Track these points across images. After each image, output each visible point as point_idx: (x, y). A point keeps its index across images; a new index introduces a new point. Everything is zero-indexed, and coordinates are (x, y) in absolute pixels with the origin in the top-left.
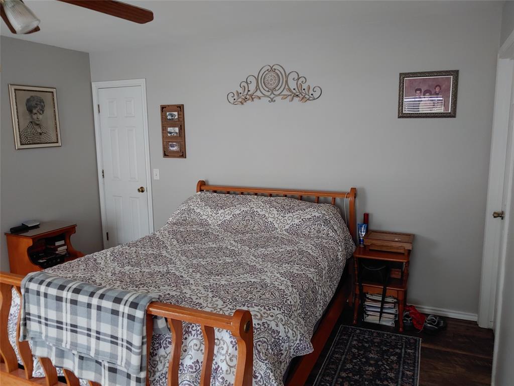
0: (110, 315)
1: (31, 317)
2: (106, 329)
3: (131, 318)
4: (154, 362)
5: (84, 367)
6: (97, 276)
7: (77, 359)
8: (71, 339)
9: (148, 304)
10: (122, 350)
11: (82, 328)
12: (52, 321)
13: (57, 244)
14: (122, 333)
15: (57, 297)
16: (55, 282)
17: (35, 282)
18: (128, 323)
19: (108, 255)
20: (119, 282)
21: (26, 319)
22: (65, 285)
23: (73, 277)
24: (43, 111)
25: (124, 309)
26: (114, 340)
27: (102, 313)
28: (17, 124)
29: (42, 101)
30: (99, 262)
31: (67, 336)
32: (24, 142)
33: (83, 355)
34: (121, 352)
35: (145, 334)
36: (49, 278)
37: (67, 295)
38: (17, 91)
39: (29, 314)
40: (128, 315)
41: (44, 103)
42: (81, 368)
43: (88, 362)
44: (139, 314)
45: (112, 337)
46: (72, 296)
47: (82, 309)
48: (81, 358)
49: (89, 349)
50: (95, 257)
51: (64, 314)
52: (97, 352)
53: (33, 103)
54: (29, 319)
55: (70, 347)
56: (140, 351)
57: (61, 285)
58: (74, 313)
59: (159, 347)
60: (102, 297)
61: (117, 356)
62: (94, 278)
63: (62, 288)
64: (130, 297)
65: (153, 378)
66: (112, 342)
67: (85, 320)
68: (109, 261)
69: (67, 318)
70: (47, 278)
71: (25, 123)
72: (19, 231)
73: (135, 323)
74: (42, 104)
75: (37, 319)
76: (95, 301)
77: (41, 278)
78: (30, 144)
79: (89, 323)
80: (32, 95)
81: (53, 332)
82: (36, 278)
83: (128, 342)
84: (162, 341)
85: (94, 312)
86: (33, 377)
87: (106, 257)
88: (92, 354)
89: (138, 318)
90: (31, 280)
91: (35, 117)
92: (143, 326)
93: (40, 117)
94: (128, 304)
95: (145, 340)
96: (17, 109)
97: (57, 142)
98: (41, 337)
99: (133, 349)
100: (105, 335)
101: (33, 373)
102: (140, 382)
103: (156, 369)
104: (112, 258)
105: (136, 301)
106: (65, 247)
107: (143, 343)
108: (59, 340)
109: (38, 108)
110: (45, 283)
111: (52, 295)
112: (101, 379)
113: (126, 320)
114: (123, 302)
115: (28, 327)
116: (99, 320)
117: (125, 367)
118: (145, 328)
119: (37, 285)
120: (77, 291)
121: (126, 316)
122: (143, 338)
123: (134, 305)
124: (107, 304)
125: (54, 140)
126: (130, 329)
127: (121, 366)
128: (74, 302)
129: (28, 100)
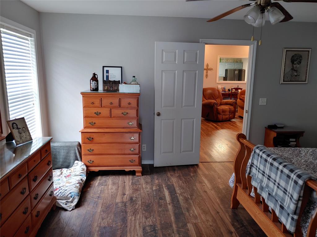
0: (286, 177)
1: (254, 166)
2: (283, 184)
3: (296, 182)
4: (308, 217)
5: (269, 199)
6: (295, 159)
7: (267, 194)
8: (267, 182)
9: (308, 179)
10: (288, 198)
11: (272, 179)
12: (261, 170)
13: (291, 140)
14: (290, 189)
15: (265, 159)
16: (267, 152)
17: (259, 150)
18: (294, 185)
19: (310, 151)
20: (305, 166)
21: (251, 166)
22: (270, 155)
23: (282, 155)
24: (300, 63)
25: (293, 177)
26: (285, 191)
27: (283, 175)
28: (284, 69)
29: (301, 56)
30: (302, 153)
31: (265, 180)
32: (285, 80)
33: (270, 193)
34: (287, 199)
35: (302, 195)
36: (265, 149)
37: (270, 160)
38: (287, 52)
39: (253, 164)
40: (295, 180)
41: (302, 58)
42: (268, 199)
43: (272, 198)
44: (301, 182)
45: (285, 189)
46: (272, 161)
47: (274, 169)
48: (269, 194)
49: (273, 191)
50: (301, 150)
51: (266, 169)
52: (276, 194)
53: (295, 58)
54: (253, 166)
55: (266, 186)
56: (296, 202)
57: (269, 154)
58: (271, 170)
59: (313, 209)
60: (285, 166)
61: (285, 200)
62: (292, 159)
63: (268, 156)
64: (299, 172)
65: (305, 225)
66: (284, 192)
67: (274, 175)
68: (309, 154)
69: (267, 171)
70: (264, 149)
71: (288, 69)
72: (272, 127)
73: (297, 186)
74: (301, 58)
75: (256, 167)
76: (281, 167)
77: (262, 148)
78: (289, 81)
79: (276, 177)
80: (296, 53)
81: (260, 176)
82: (260, 148)
83: (291, 195)
84: (315, 207)
85: (279, 173)
86: (251, 196)
87: (307, 152)
88: (274, 194)
89: (299, 184)
90: (257, 148)
91: (295, 66)
92: (301, 190)
93: (298, 66)
94: (297, 174)
95: (301, 199)
96: (285, 62)
97: (305, 81)
98: (255, 176)
99: (293, 200)
100: (282, 187)
101: (251, 193)
102: (293, 220)
103: (307, 221)
104: (311, 153)
105: (301, 175)
106: (295, 143)
107: (299, 200)
108: (262, 181)
109: (298, 61)
110: (263, 151)
111: (264, 158)
112: (276, 210)
113: (293, 183)
114: (294, 173)
115: (252, 170)
116: (280, 178)
117: (287, 208)
118: (302, 191)
119: (259, 151)
120: (274, 159)
121: (293, 180)
122: (300, 197)
123: (299, 176)
124: (286, 171)
125: (304, 80)
126: (294, 188)
127: (285, 206)
128: (272, 164)
129: (293, 56)
